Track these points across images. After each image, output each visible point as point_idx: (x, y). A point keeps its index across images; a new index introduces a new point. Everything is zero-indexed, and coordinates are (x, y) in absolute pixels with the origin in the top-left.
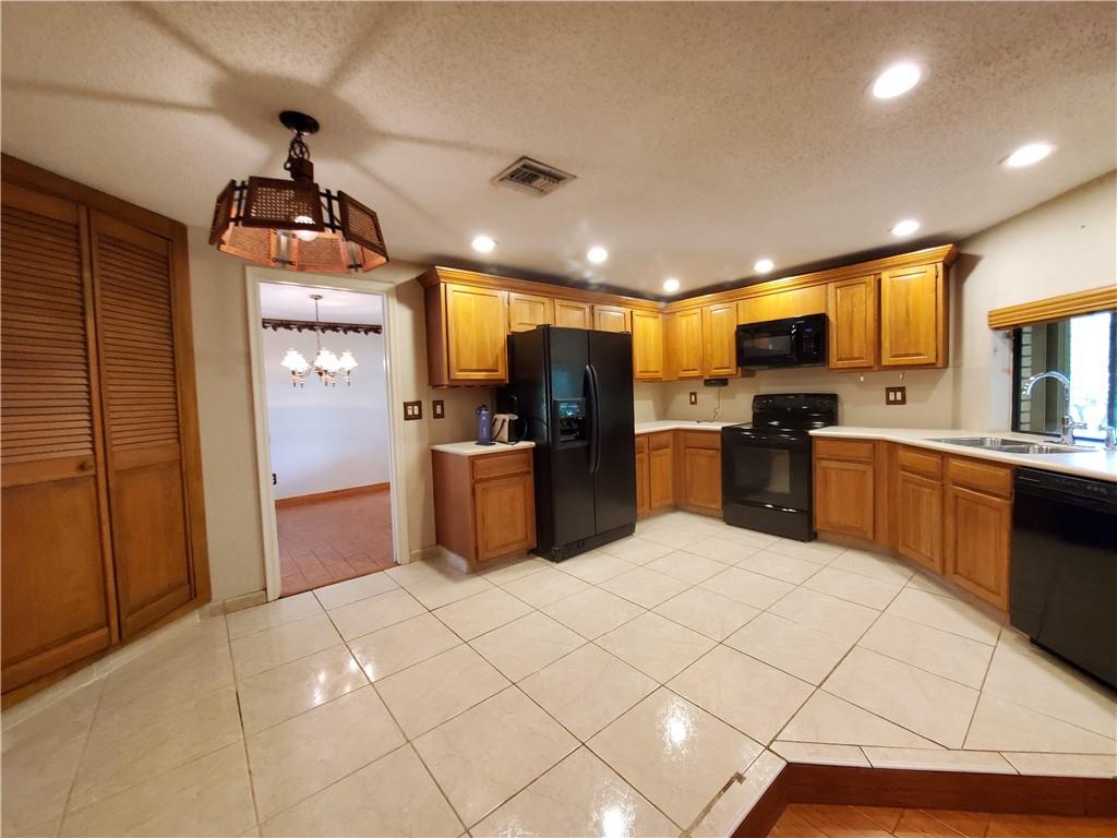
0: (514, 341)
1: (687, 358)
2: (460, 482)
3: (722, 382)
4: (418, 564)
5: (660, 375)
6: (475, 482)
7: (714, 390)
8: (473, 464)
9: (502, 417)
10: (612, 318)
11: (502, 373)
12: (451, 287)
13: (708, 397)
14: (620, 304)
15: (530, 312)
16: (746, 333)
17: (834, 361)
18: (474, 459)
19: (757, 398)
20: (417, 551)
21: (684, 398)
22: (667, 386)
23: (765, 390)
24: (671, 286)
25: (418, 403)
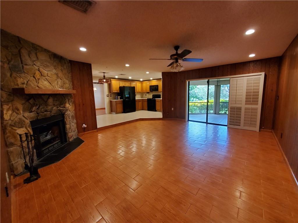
0: (120, 88)
1: (144, 89)
2: (114, 104)
3: (149, 93)
4: (109, 114)
5: (141, 92)
6: (116, 104)
7: (148, 94)
8: (116, 102)
9: (119, 97)
10: (133, 84)
11: (119, 91)
12: (112, 81)
13: (147, 95)
14: (134, 82)
15: (122, 84)
16: (151, 87)
17: (159, 91)
18: (116, 101)
19: (153, 95)
20: (109, 112)
21: (145, 95)
22: (142, 93)
23: (154, 94)
24: (141, 80)
25: (108, 95)
